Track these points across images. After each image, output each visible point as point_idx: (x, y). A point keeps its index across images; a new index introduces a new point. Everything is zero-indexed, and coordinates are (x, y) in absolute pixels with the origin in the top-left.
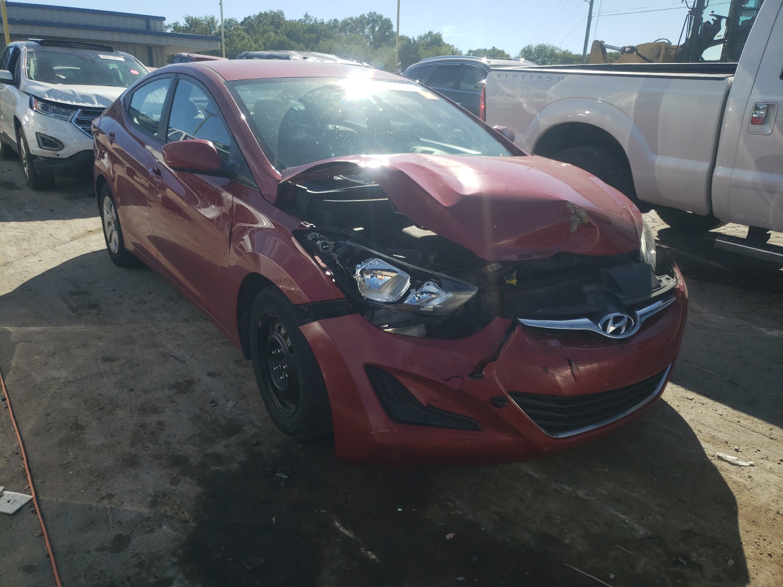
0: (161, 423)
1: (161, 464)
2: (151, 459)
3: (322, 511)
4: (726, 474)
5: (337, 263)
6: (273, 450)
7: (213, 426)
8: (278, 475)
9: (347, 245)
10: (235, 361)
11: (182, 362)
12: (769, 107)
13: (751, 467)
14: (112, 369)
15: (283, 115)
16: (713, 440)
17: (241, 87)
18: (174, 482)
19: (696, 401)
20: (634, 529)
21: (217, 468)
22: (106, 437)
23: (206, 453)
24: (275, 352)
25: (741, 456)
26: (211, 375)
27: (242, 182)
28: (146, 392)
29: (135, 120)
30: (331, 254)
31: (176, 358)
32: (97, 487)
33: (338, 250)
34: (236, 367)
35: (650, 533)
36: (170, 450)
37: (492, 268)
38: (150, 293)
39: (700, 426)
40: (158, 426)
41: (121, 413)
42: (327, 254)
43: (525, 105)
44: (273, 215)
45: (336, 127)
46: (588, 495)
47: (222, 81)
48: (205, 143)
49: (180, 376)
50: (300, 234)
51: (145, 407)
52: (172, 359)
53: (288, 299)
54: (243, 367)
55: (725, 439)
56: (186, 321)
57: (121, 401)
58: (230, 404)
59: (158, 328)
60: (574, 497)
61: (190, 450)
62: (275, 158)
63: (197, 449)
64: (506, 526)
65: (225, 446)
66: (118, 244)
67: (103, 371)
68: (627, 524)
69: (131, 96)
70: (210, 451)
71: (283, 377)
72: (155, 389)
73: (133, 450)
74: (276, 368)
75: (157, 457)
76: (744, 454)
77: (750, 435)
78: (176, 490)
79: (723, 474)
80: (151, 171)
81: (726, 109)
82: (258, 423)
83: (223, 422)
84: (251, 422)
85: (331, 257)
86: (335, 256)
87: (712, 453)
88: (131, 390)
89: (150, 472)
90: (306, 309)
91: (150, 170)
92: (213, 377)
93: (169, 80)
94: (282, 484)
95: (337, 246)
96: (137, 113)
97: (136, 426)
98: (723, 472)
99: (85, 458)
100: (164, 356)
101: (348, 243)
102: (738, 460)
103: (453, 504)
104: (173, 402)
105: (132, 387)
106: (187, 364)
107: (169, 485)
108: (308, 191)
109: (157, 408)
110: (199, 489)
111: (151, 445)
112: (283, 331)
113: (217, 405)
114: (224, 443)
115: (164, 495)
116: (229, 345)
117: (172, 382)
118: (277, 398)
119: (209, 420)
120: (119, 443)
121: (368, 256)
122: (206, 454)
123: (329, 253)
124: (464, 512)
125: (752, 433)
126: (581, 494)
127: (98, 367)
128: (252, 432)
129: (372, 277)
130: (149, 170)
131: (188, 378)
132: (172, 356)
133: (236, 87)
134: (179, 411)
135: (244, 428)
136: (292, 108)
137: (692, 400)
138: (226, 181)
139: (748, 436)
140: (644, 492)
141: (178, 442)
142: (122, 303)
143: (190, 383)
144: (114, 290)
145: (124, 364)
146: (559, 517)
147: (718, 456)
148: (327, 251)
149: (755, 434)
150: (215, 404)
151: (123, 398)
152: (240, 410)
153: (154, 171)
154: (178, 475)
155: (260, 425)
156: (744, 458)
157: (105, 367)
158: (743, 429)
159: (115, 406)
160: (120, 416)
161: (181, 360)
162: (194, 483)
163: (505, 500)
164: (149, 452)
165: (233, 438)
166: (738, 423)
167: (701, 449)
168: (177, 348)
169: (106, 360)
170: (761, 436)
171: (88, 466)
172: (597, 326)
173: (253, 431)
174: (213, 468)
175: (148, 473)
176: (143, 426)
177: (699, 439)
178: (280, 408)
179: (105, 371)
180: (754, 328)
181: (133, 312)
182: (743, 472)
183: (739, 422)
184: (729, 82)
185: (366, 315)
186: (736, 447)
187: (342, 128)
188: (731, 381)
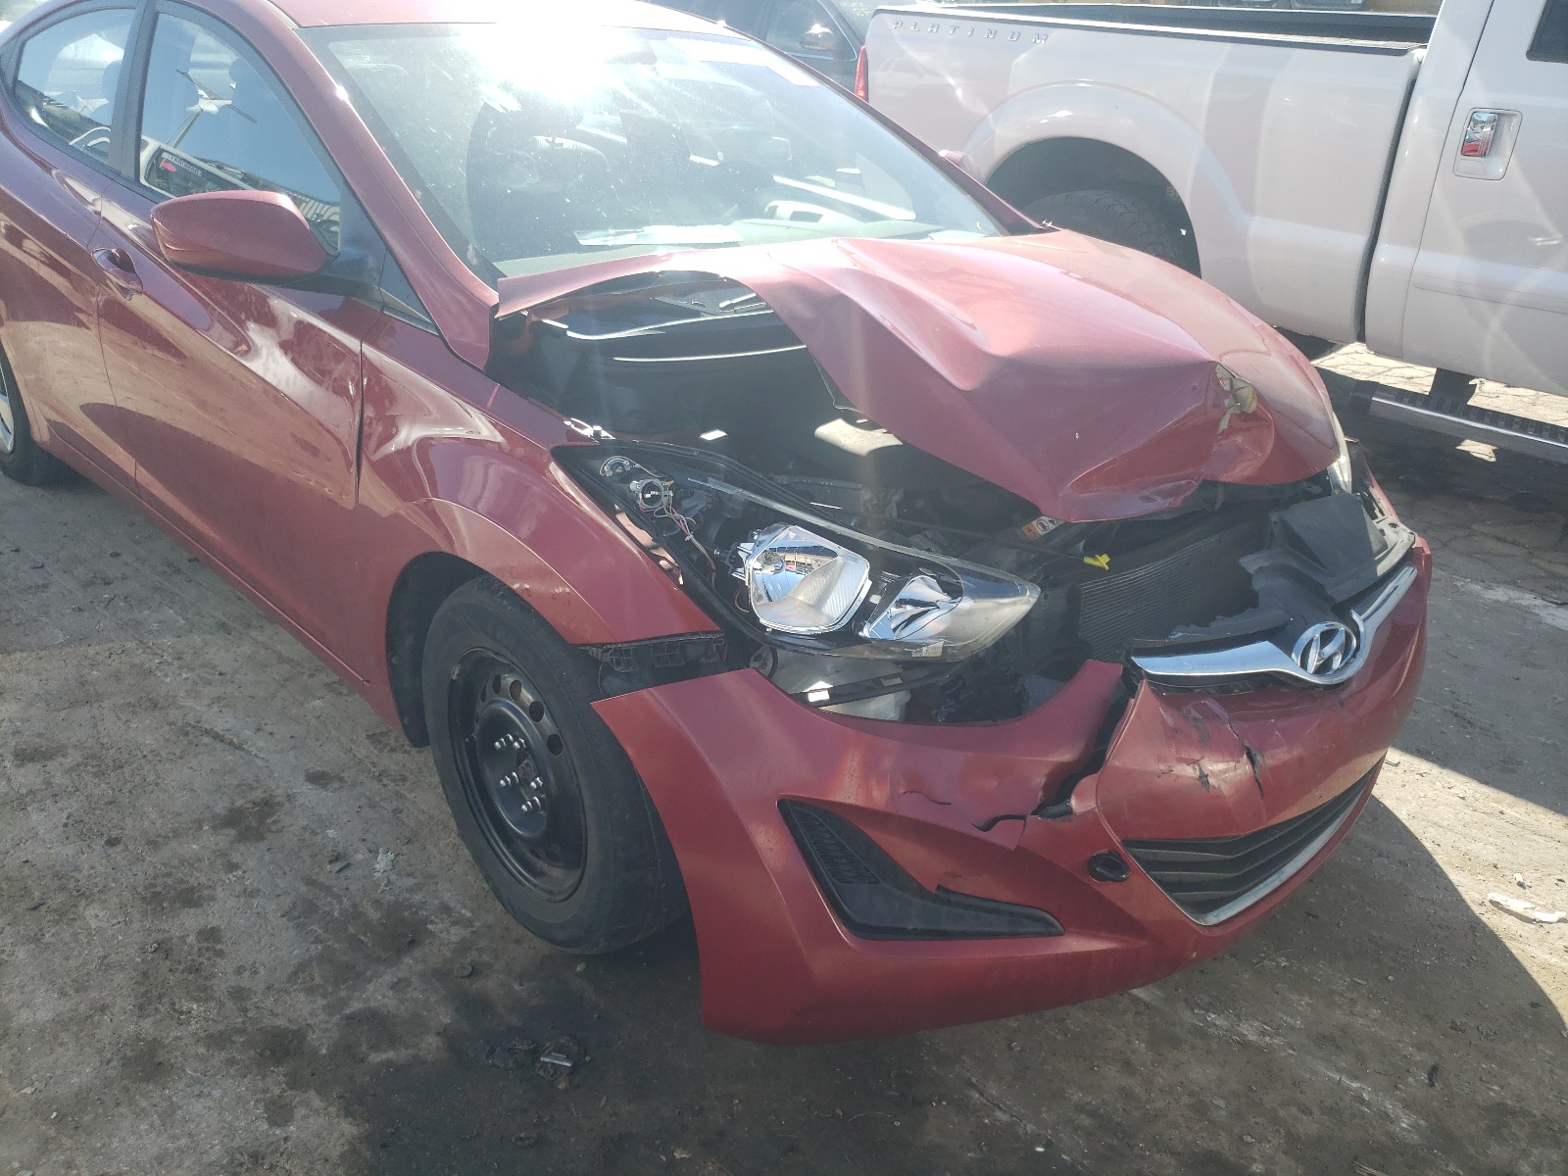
0: (211, 935)
1: (231, 1062)
2: (202, 1050)
3: (677, 1155)
4: (1521, 946)
5: (687, 538)
6: (517, 987)
7: (351, 930)
8: (547, 1060)
9: (708, 490)
10: (368, 737)
11: (236, 748)
12: (1499, 118)
13: (1562, 925)
14: (48, 784)
15: (469, 125)
16: (1468, 860)
17: (345, 45)
18: (279, 1113)
19: (1406, 768)
20: (1386, 1116)
21: (384, 1056)
22: (63, 994)
23: (347, 1011)
24: (501, 743)
25: (1535, 899)
26: (318, 779)
27: (384, 305)
28: (153, 844)
29: (35, 115)
30: (668, 514)
31: (218, 737)
32: (63, 1157)
33: (686, 504)
34: (376, 752)
35: (1422, 1122)
36: (250, 1014)
37: (1044, 527)
38: (116, 555)
39: (1432, 830)
40: (205, 945)
41: (94, 915)
42: (657, 513)
43: (959, 93)
44: (490, 404)
45: (553, 140)
46: (1264, 1033)
47: (291, 25)
48: (274, 202)
49: (237, 787)
50: (576, 458)
51: (159, 889)
52: (206, 740)
53: (543, 621)
54: (393, 750)
55: (1492, 859)
56: (224, 627)
57: (90, 876)
58: (382, 862)
59: (156, 654)
60: (1238, 1042)
61: (303, 1009)
62: (467, 243)
63: (321, 1002)
64: (1115, 1142)
65: (394, 986)
66: (11, 427)
67: (24, 791)
68: (1368, 1105)
69: (17, 50)
70: (356, 1006)
71: (527, 806)
72: (177, 834)
73: (147, 1026)
74: (506, 781)
75: (218, 1040)
76: (1538, 892)
77: (1533, 843)
78: (286, 1139)
79: (1514, 947)
80: (104, 258)
81: (1408, 118)
82: (463, 911)
83: (373, 915)
84: (446, 909)
85: (672, 524)
86: (682, 520)
87: (1477, 896)
88: (112, 842)
89: (206, 1091)
90: (607, 658)
91: (98, 256)
92: (324, 786)
93: (133, 13)
94: (561, 1086)
95: (682, 493)
96: (38, 97)
97: (143, 950)
98: (1514, 943)
99: (13, 1067)
100: (187, 734)
101: (712, 484)
102: (1533, 909)
103: (981, 1094)
104: (232, 867)
105: (115, 833)
106: (248, 752)
107: (266, 1127)
108: (570, 334)
109: (192, 889)
110: (348, 1128)
111: (195, 1006)
112: (527, 696)
113: (348, 866)
114: (389, 977)
115: (256, 1158)
116: (346, 691)
117: (220, 808)
118: (508, 848)
119: (336, 914)
120: (103, 1009)
121: (770, 521)
122: (349, 1018)
123: (662, 512)
124: (1012, 1116)
125: (1536, 837)
126: (1249, 1031)
127: (9, 780)
128: (453, 938)
129: (777, 571)
130: (96, 255)
131: (258, 795)
132: (207, 732)
133: (332, 46)
134: (253, 893)
135: (429, 926)
136: (487, 107)
137: (1397, 765)
138: (336, 301)
139: (1530, 846)
140: (1375, 1013)
141: (268, 988)
142: (45, 586)
143: (267, 806)
144: (17, 551)
145: (78, 765)
146: (1221, 1103)
147: (1491, 902)
148: (657, 507)
149: (1541, 840)
150: (344, 864)
151: (93, 868)
152: (410, 875)
153: (112, 258)
154: (284, 1091)
155: (469, 914)
156: (1541, 903)
157: (27, 777)
158: (1513, 828)
159: (74, 893)
160: (93, 926)
161: (231, 743)
162: (332, 1110)
163: (1092, 1069)
164: (194, 1027)
165: (407, 960)
166: (1502, 816)
167: (1450, 889)
168: (215, 709)
169: (24, 757)
170: (1553, 844)
171: (28, 1090)
172: (1290, 657)
173: (456, 934)
174: (376, 1058)
175: (199, 1096)
176: (164, 948)
177: (1440, 863)
178: (523, 876)
179: (31, 792)
180: (1459, 584)
181: (80, 610)
182: (1550, 938)
183: (1502, 813)
184: (1415, 61)
185: (756, 660)
186: (1520, 878)
187: (568, 144)
188: (1456, 715)
